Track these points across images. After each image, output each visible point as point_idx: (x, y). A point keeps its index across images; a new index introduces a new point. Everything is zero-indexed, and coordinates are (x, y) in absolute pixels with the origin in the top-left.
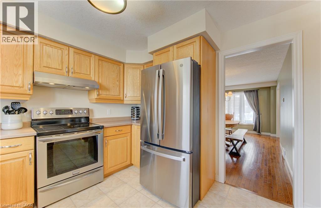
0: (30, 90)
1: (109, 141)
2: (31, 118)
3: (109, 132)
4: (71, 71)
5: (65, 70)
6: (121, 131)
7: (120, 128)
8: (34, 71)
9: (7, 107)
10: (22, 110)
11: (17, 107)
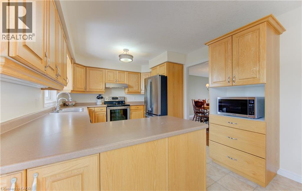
0: (104, 90)
1: (133, 112)
2: (104, 101)
3: (132, 108)
4: (117, 80)
5: (115, 81)
6: (138, 108)
7: (138, 107)
8: (105, 82)
9: (98, 97)
10: (102, 98)
11: (100, 97)
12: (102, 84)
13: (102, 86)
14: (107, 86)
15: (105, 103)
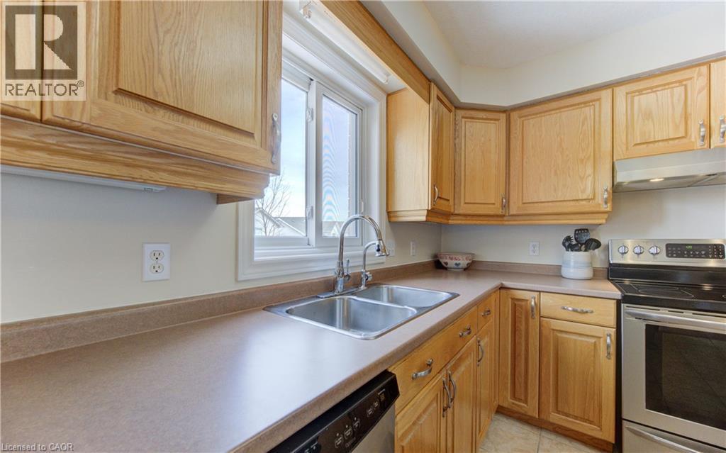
0: (606, 203)
2: (609, 260)
4: (719, 129)
5: (698, 133)
8: (615, 159)
9: (568, 239)
10: (593, 244)
11: (585, 238)
12: (589, 171)
13: (590, 178)
14: (622, 177)
15: (615, 273)
